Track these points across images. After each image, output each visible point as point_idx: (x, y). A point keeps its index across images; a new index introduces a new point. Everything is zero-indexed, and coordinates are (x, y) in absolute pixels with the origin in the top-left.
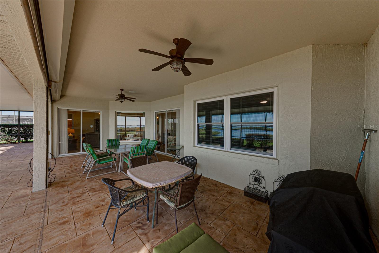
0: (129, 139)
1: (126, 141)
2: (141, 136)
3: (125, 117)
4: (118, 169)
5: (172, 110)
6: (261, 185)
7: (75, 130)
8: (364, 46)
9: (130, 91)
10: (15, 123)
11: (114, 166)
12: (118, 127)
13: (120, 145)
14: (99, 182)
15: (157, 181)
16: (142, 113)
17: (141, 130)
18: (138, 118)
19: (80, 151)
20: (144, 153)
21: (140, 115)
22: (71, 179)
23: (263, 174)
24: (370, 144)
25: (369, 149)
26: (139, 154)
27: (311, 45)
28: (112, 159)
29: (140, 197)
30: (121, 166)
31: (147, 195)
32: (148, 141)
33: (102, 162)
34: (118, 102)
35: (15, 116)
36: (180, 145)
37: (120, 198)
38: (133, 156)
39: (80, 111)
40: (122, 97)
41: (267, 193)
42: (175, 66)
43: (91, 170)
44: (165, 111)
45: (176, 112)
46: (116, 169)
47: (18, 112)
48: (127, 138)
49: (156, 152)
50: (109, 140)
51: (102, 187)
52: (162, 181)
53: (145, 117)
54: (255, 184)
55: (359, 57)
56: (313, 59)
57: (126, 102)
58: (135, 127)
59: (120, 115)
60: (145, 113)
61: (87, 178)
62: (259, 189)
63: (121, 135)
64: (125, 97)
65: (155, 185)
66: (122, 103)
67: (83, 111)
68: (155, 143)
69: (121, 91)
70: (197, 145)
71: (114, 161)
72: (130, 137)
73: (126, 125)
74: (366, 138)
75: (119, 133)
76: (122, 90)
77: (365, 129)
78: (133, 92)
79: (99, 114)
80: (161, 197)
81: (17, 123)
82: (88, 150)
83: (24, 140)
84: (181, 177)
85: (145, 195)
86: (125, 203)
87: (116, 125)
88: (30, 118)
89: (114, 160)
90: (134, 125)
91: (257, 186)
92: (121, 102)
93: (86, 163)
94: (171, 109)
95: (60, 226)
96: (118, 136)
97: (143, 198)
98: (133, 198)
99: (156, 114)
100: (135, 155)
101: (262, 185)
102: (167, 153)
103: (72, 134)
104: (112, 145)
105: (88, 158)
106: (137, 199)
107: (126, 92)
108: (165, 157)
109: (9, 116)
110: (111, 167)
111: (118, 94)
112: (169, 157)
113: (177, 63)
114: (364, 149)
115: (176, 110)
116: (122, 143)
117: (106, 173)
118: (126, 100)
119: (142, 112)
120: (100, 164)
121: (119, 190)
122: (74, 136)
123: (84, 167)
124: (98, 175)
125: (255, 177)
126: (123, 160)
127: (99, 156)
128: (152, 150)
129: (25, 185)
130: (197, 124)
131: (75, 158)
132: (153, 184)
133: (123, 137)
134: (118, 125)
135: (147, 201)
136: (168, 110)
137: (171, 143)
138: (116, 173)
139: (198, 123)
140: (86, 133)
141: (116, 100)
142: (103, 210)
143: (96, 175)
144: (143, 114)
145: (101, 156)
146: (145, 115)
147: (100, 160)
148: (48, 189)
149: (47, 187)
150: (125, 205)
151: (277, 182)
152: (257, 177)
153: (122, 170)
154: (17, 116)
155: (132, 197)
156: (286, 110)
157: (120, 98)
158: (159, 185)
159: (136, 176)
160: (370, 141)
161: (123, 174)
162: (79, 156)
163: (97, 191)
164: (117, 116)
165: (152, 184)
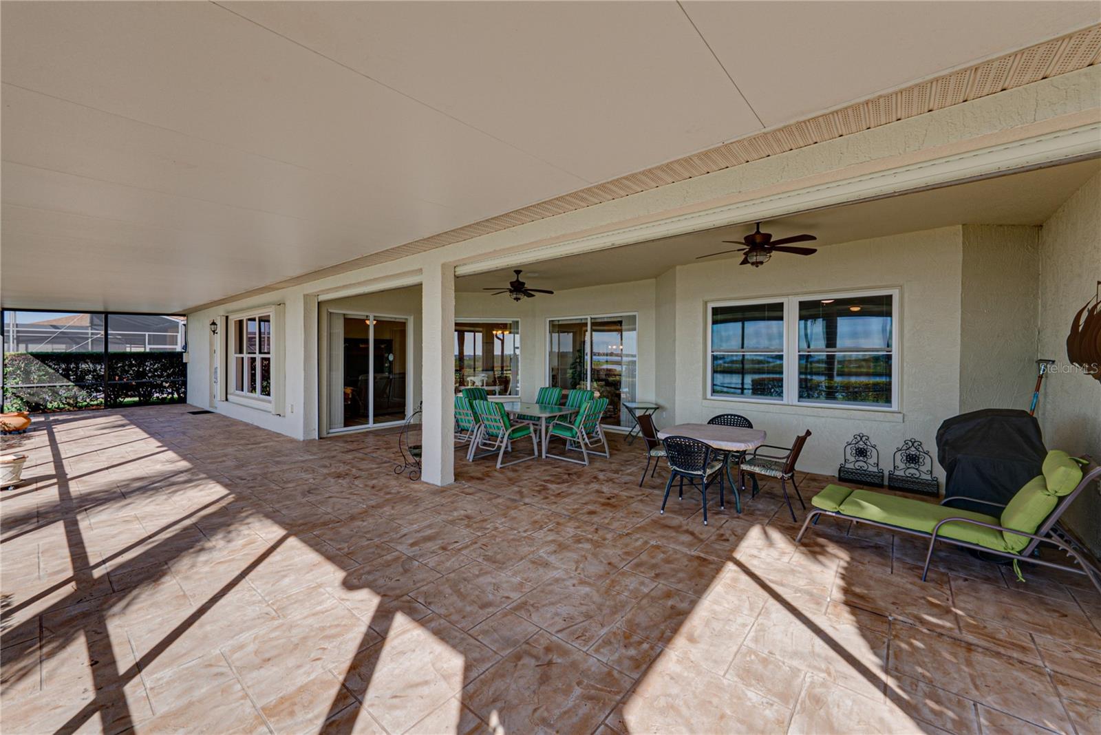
5: (609, 318)
6: (869, 461)
8: (1037, 229)
10: (92, 348)
19: (368, 424)
23: (873, 441)
24: (1046, 382)
25: (1045, 389)
27: (961, 226)
38: (588, 420)
39: (366, 318)
40: (518, 287)
41: (882, 473)
44: (587, 319)
54: (857, 461)
55: (1031, 246)
56: (963, 247)
60: (517, 322)
62: (865, 468)
64: (526, 289)
70: (712, 395)
72: (476, 385)
74: (1041, 372)
76: (518, 272)
77: (1040, 360)
81: (100, 349)
91: (861, 464)
94: (608, 314)
101: (873, 461)
114: (1038, 389)
115: (622, 316)
119: (509, 321)
125: (858, 449)
130: (712, 352)
136: (593, 316)
139: (715, 348)
146: (518, 328)
148: (458, 482)
151: (901, 452)
152: (862, 447)
153: (548, 454)
156: (918, 328)
160: (1047, 377)
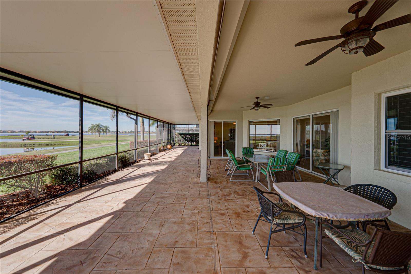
0: (261, 149)
1: (258, 150)
2: (275, 147)
3: (255, 125)
4: (255, 179)
5: (322, 114)
7: (218, 138)
9: (265, 98)
11: (250, 174)
12: (250, 135)
13: (254, 154)
14: (241, 188)
15: (323, 210)
16: (276, 120)
17: (271, 139)
18: (268, 127)
19: (221, 156)
20: (284, 167)
21: (270, 123)
22: (220, 178)
26: (278, 167)
28: (250, 167)
29: (295, 221)
30: (258, 176)
31: (305, 222)
32: (286, 153)
33: (241, 169)
34: (254, 110)
35: (187, 128)
36: (339, 163)
37: (274, 214)
38: (272, 168)
39: (221, 122)
40: (257, 105)
42: (353, 46)
43: (233, 174)
44: (310, 116)
45: (330, 115)
46: (253, 178)
47: (188, 125)
48: (259, 147)
49: (298, 169)
50: (244, 149)
51: (244, 193)
52: (331, 213)
53: (279, 124)
57: (261, 109)
58: (262, 136)
59: (253, 123)
60: (279, 120)
61: (230, 180)
63: (253, 144)
64: (261, 104)
65: (319, 214)
66: (258, 111)
67: (224, 122)
68: (297, 156)
69: (256, 100)
70: (386, 167)
71: (251, 170)
72: (262, 146)
73: (256, 134)
75: (252, 142)
76: (257, 98)
78: (268, 98)
79: (234, 123)
80: (327, 232)
81: (188, 132)
82: (231, 156)
83: (191, 144)
84: (366, 217)
85: (301, 221)
86: (278, 221)
87: (249, 134)
88: (193, 129)
89: (251, 168)
90: (260, 134)
92: (256, 111)
93: (228, 167)
94: (321, 111)
95: (220, 216)
96: (250, 145)
97: (298, 223)
98: (286, 219)
99: (295, 121)
100: (274, 167)
102: (313, 170)
103: (216, 141)
104: (247, 154)
105: (229, 163)
106: (292, 222)
107: (261, 99)
108: (311, 177)
109: (184, 128)
110: (248, 174)
111: (254, 103)
112: (316, 177)
113: (357, 41)
115: (330, 112)
116: (256, 151)
117: (245, 180)
118: (261, 107)
120: (240, 170)
121: (273, 205)
122: (217, 143)
123: (227, 170)
124: (238, 180)
126: (260, 171)
127: (239, 162)
128: (293, 164)
129: (196, 176)
130: (386, 133)
131: (219, 161)
132: (317, 211)
133: (256, 146)
134: (250, 133)
135: (304, 230)
136: (314, 114)
137: (318, 158)
138: (254, 183)
139: (387, 131)
140: (225, 141)
141: (251, 109)
142: (250, 217)
143: (237, 180)
144: (277, 122)
145: (240, 163)
146: (279, 122)
147: (240, 167)
148: (208, 182)
149: (207, 181)
150: (278, 223)
153: (259, 181)
154: (188, 128)
155: (284, 216)
157: (255, 106)
158: (325, 215)
159: (287, 194)
161: (260, 185)
162: (221, 160)
163: (241, 195)
164: (250, 124)
165: (315, 211)
